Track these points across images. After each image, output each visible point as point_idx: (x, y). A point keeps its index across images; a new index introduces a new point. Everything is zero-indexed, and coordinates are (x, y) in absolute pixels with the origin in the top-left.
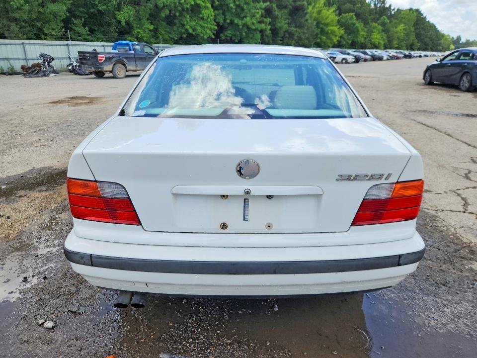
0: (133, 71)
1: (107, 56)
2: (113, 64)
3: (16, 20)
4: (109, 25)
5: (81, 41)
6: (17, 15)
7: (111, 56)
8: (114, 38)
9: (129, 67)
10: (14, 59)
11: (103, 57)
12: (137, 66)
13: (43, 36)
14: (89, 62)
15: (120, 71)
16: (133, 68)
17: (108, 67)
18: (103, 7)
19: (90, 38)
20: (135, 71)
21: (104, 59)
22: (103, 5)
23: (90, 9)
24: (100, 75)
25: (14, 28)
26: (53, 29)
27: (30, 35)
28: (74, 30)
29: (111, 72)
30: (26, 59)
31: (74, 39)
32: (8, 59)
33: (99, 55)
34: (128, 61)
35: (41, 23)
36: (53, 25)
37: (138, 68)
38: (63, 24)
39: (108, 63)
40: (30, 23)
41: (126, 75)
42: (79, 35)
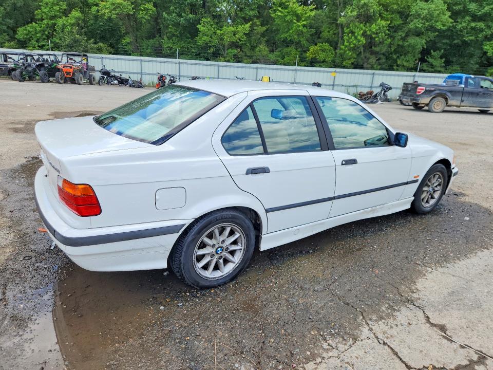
0: (456, 106)
1: (427, 89)
2: (432, 97)
3: (376, 53)
4: (471, 56)
5: (432, 72)
6: (377, 49)
7: (433, 89)
8: (473, 70)
9: (450, 102)
10: (362, 87)
11: (423, 89)
12: (462, 101)
13: (395, 67)
14: (409, 93)
15: (439, 104)
16: (458, 103)
17: (425, 100)
18: (471, 38)
19: (443, 70)
20: (459, 107)
21: (423, 91)
22: (472, 36)
23: (454, 39)
24: (417, 107)
25: (373, 60)
26: (408, 61)
27: (384, 66)
28: (429, 62)
29: (427, 105)
30: (371, 87)
31: (426, 70)
32: (356, 86)
33: (419, 87)
34: (453, 95)
35: (398, 55)
36: (409, 57)
37: (462, 104)
38: (420, 56)
39: (426, 96)
40: (388, 56)
41: (445, 109)
42: (432, 66)
